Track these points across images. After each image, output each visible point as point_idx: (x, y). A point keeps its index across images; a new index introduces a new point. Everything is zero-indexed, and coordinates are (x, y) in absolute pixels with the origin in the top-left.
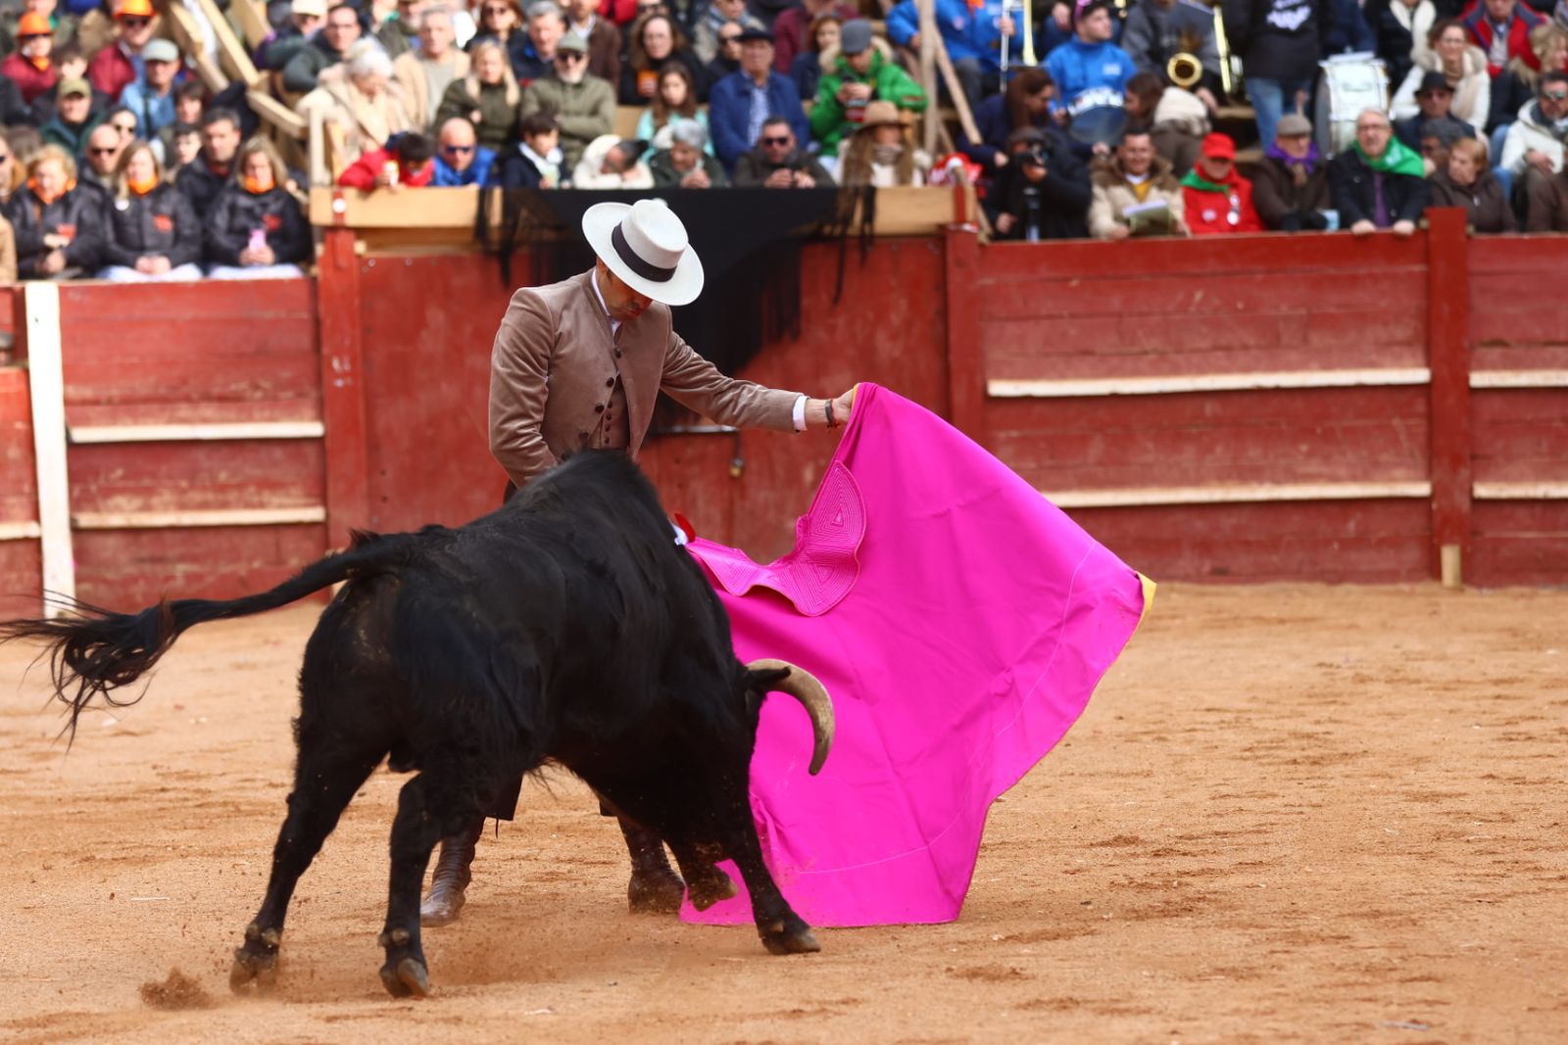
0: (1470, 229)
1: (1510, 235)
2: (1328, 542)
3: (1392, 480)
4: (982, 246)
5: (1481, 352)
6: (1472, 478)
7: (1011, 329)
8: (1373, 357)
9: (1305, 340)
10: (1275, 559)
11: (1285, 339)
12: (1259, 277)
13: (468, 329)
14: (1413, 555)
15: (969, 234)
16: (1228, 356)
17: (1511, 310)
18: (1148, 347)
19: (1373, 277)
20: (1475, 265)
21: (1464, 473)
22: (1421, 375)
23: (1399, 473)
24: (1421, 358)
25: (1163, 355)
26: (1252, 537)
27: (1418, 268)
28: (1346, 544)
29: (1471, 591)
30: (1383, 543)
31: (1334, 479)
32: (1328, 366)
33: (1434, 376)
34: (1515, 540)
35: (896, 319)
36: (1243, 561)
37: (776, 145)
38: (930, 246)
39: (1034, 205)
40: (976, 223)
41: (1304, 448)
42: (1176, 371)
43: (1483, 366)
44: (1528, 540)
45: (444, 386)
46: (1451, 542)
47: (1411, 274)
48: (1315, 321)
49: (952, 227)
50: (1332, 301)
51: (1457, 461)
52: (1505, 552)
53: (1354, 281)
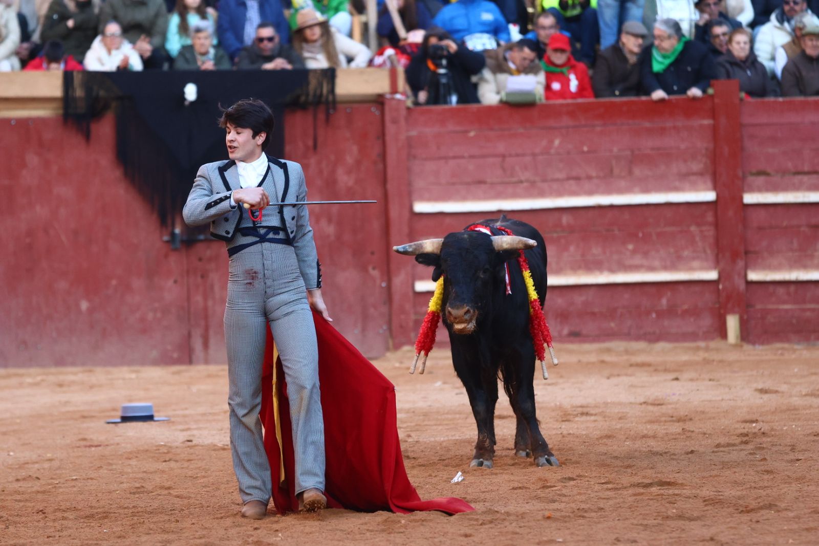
0: (743, 95)
1: (771, 99)
2: (648, 313)
3: (691, 269)
4: (408, 109)
5: (750, 179)
6: (746, 268)
7: (430, 166)
8: (677, 184)
9: (630, 172)
10: (612, 325)
11: (616, 171)
12: (598, 129)
13: (55, 168)
14: (707, 321)
15: (399, 100)
16: (577, 183)
17: (771, 150)
18: (523, 178)
19: (675, 128)
20: (746, 119)
21: (741, 263)
22: (710, 196)
23: (696, 264)
24: (709, 184)
25: (533, 183)
26: (596, 310)
27: (707, 122)
28: (661, 314)
29: (747, 347)
30: (686, 313)
31: (652, 269)
32: (646, 190)
33: (718, 196)
34: (777, 310)
35: (349, 160)
36: (590, 327)
37: (266, 43)
38: (373, 109)
39: (444, 80)
40: (404, 93)
41: (630, 247)
42: (542, 194)
43: (751, 190)
44: (786, 311)
45: (38, 208)
46: (732, 312)
47: (701, 126)
48: (636, 158)
49: (388, 96)
50: (648, 144)
51: (735, 256)
52: (770, 319)
53: (663, 131)
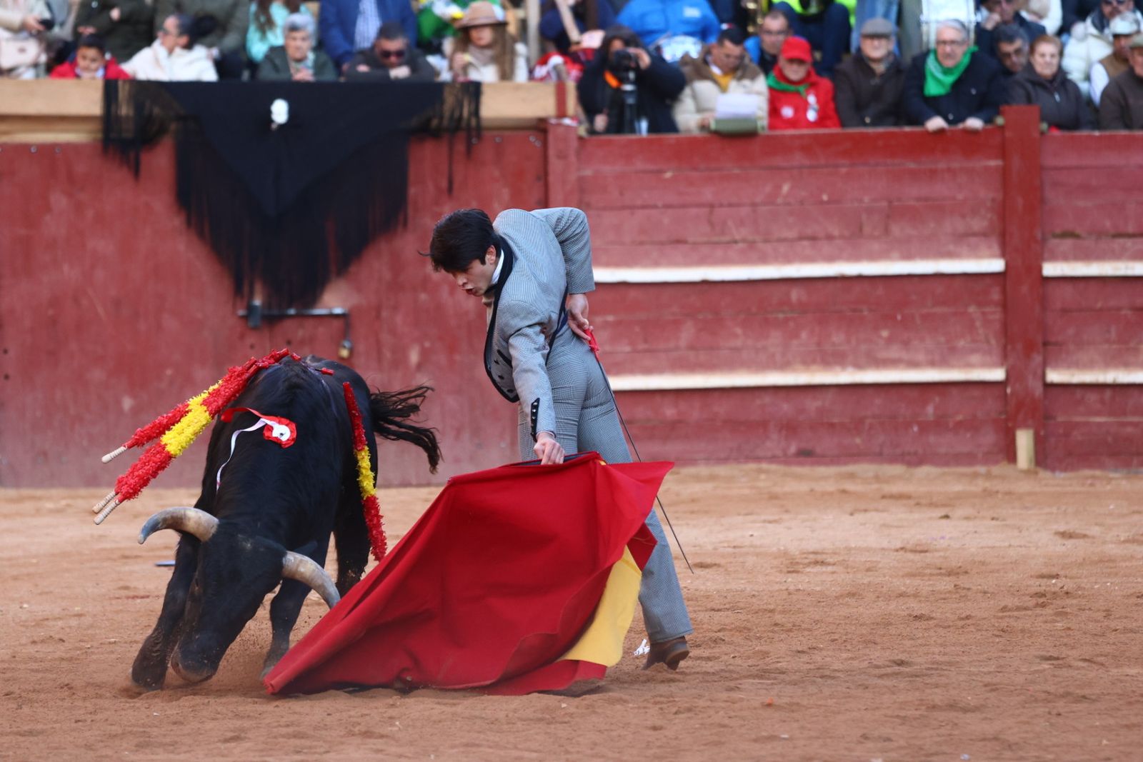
0: (1044, 126)
1: (1085, 133)
2: (908, 425)
3: (969, 366)
4: (580, 139)
5: (1053, 242)
6: (1045, 365)
8: (951, 247)
9: (887, 231)
10: (858, 441)
11: (867, 229)
14: (989, 438)
15: (568, 127)
16: (813, 245)
17: (1081, 203)
18: (737, 237)
19: (949, 170)
20: (1049, 160)
21: (1037, 359)
22: (997, 265)
23: (975, 358)
24: (996, 249)
25: (751, 244)
26: (836, 420)
27: (994, 163)
28: (925, 428)
29: (1044, 474)
30: (960, 426)
31: (913, 364)
32: (908, 256)
33: (1007, 265)
34: (1087, 424)
36: (827, 443)
38: (533, 139)
40: (576, 117)
41: (885, 333)
42: (763, 259)
43: (1054, 257)
44: (1099, 424)
46: (1025, 426)
47: (986, 168)
48: (894, 212)
49: (553, 121)
50: (912, 192)
51: (1029, 348)
52: (1077, 436)
53: (933, 174)
